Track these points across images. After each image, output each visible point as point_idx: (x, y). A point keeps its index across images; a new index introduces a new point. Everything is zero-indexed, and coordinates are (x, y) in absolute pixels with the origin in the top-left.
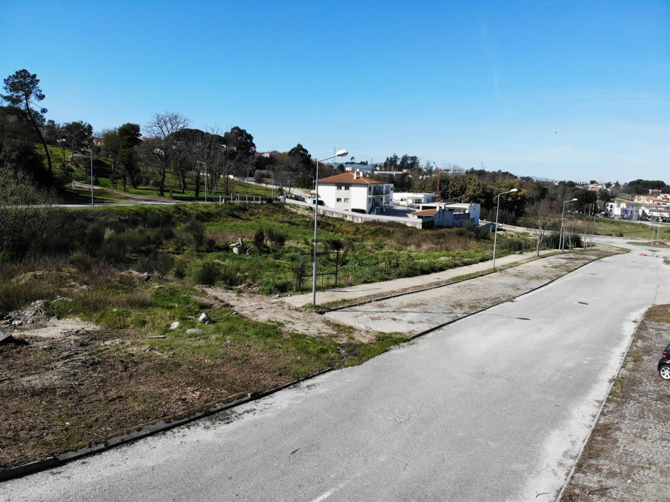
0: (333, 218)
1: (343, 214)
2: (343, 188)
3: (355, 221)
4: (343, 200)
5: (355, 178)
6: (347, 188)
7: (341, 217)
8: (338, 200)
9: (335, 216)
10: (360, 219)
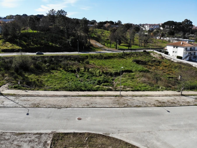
0: (167, 59)
1: (171, 58)
2: (176, 47)
3: (174, 61)
4: (175, 52)
5: (181, 44)
6: (177, 48)
7: (170, 59)
8: (173, 52)
9: (168, 58)
10: (176, 60)
